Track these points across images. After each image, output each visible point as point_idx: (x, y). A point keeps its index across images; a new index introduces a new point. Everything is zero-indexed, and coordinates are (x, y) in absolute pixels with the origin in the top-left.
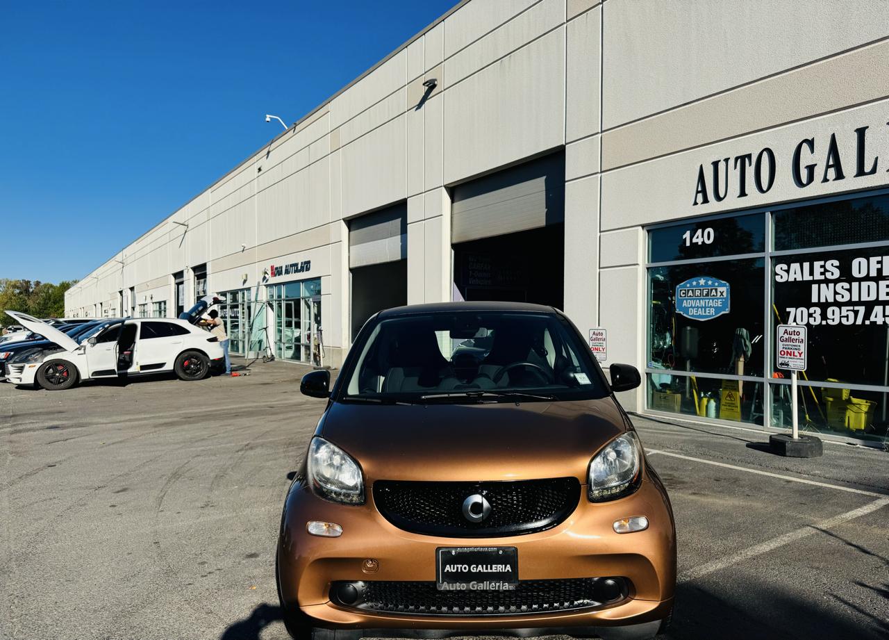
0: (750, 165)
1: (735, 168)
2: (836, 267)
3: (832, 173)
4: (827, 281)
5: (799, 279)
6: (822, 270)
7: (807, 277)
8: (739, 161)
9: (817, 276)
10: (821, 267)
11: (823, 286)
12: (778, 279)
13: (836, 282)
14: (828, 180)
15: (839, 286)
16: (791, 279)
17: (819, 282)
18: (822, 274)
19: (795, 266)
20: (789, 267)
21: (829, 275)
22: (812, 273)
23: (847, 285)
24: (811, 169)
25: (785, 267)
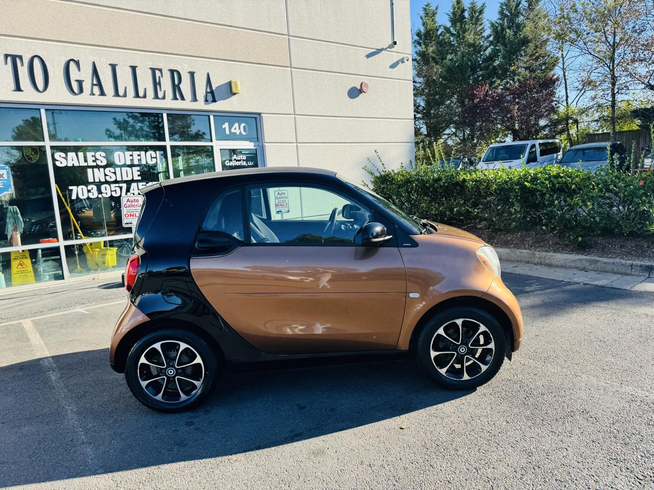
0: (22, 65)
1: (6, 63)
2: (104, 157)
3: (96, 90)
4: (98, 167)
5: (76, 164)
6: (94, 159)
7: (83, 164)
8: (9, 58)
9: (91, 163)
10: (93, 156)
11: (96, 170)
12: (58, 164)
13: (105, 167)
14: (94, 95)
15: (107, 170)
16: (70, 165)
17: (92, 167)
18: (94, 161)
19: (71, 155)
20: (67, 155)
21: (99, 163)
22: (86, 161)
23: (112, 170)
24: (80, 83)
25: (63, 155)
